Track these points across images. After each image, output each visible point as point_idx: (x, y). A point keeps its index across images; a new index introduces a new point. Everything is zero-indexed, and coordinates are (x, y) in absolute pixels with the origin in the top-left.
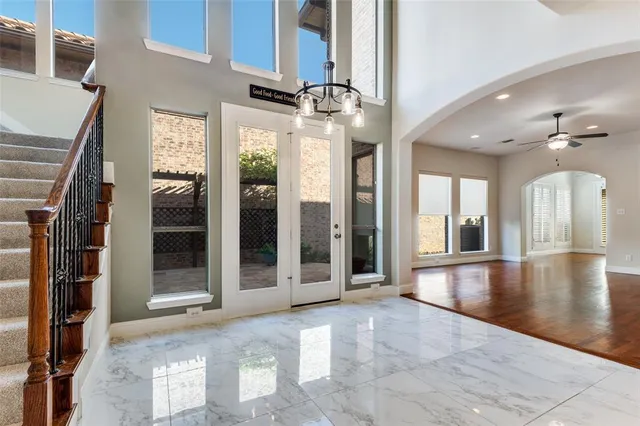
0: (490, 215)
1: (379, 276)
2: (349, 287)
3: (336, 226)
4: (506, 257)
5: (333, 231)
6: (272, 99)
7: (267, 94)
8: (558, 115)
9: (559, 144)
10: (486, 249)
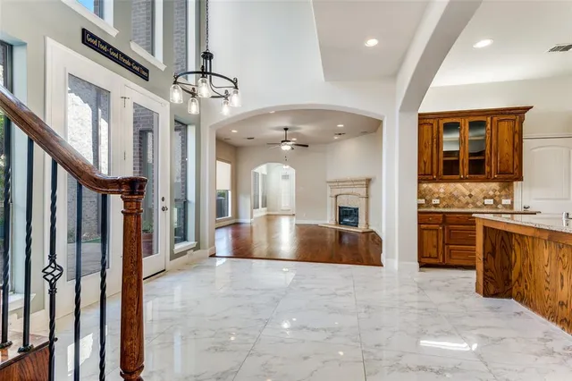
0: (232, 190)
1: (191, 243)
2: (173, 256)
3: (163, 199)
4: (241, 220)
5: (161, 204)
6: (107, 55)
7: (102, 47)
8: (286, 129)
9: (286, 147)
10: (230, 215)
